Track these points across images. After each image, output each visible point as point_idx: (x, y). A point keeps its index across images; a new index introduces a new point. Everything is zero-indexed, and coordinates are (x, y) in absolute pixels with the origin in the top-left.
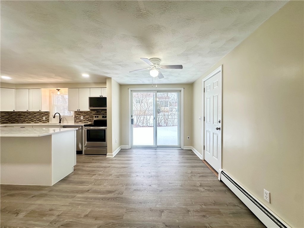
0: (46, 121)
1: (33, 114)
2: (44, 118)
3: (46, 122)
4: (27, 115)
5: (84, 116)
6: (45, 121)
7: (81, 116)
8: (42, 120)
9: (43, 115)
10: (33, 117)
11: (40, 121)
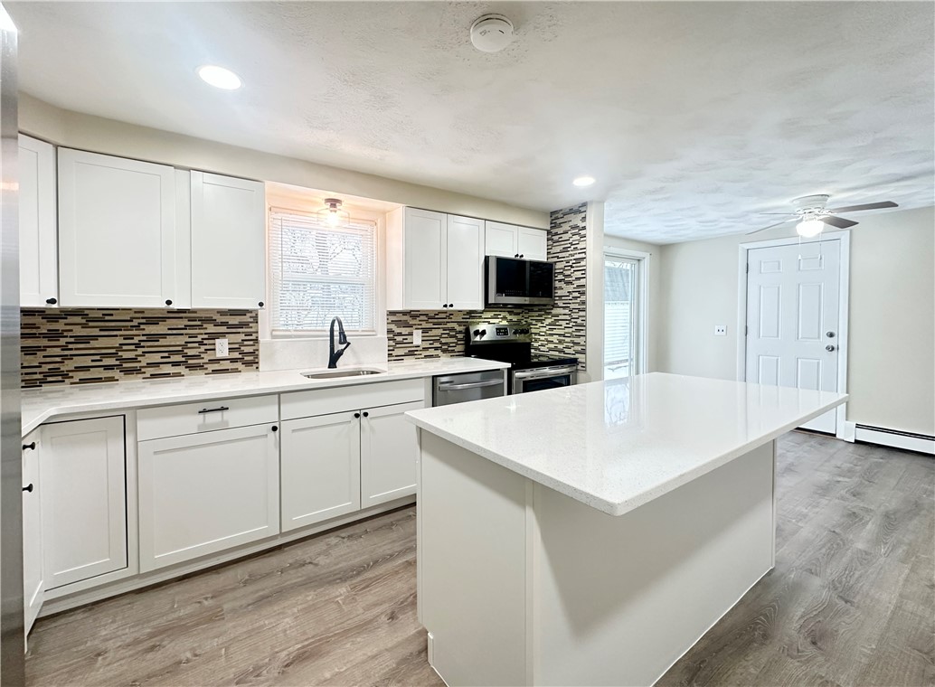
0: (233, 360)
1: (137, 327)
2: (222, 348)
3: (236, 371)
4: (79, 331)
5: (425, 331)
6: (227, 365)
7: (415, 332)
8: (207, 357)
9: (211, 329)
10: (138, 346)
11: (192, 367)
